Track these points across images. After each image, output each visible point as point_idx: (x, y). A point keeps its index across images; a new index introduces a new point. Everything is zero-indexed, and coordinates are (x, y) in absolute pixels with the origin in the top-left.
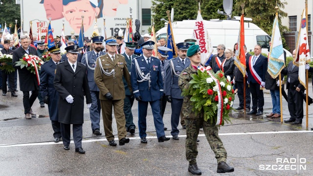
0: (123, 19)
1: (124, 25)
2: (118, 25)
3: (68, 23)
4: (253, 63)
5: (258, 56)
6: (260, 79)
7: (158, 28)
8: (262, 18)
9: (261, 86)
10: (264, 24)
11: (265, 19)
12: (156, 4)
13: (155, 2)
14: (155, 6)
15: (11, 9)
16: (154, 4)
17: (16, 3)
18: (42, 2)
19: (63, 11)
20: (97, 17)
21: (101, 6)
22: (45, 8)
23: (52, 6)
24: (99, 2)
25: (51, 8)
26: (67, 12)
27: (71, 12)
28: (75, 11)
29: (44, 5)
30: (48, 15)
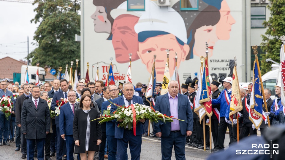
0: (223, 61)
1: (223, 69)
2: (215, 69)
3: (145, 66)
12: (267, 39)
13: (267, 36)
14: (266, 42)
15: (70, 48)
16: (265, 39)
17: (76, 40)
18: (110, 38)
19: (138, 50)
20: (185, 58)
21: (191, 43)
22: (114, 47)
23: (123, 43)
24: (188, 37)
25: (122, 47)
26: (144, 52)
27: (150, 51)
28: (154, 50)
29: (113, 43)
30: (117, 56)
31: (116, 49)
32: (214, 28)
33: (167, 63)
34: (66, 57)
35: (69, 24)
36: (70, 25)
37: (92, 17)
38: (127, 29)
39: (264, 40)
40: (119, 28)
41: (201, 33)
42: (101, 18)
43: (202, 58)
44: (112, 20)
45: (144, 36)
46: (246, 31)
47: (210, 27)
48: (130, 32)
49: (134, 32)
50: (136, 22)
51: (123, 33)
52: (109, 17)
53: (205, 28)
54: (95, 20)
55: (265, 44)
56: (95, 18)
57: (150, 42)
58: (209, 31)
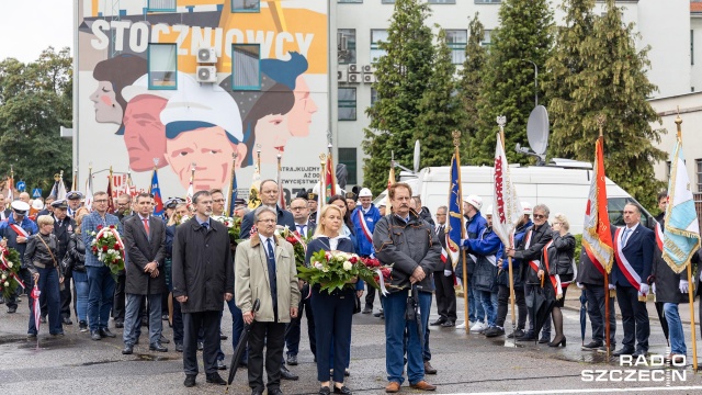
0: (298, 169)
1: (299, 182)
2: (287, 182)
3: (178, 177)
4: (622, 243)
5: (634, 229)
6: (637, 279)
7: (377, 187)
8: (611, 163)
9: (640, 294)
10: (617, 176)
11: (618, 165)
12: (373, 135)
13: (372, 130)
14: (371, 139)
15: (46, 149)
16: (369, 135)
17: (62, 135)
18: (121, 132)
19: (166, 152)
20: (240, 164)
21: (250, 140)
22: (127, 145)
23: (141, 140)
24: (244, 131)
25: (139, 145)
26: (175, 154)
27: (184, 154)
28: (192, 151)
29: (126, 139)
30: (132, 160)
31: (129, 149)
32: (285, 118)
33: (257, 166)
34: (40, 163)
35: (46, 111)
36: (46, 113)
37: (92, 98)
38: (148, 118)
39: (368, 137)
40: (135, 116)
41: (264, 125)
42: (106, 100)
43: (323, 155)
44: (124, 104)
45: (174, 130)
46: (330, 123)
47: (278, 117)
48: (153, 122)
49: (160, 123)
50: (163, 107)
51: (142, 124)
52: (119, 99)
53: (271, 117)
54: (96, 102)
55: (368, 143)
56: (97, 99)
57: (185, 139)
58: (278, 123)
